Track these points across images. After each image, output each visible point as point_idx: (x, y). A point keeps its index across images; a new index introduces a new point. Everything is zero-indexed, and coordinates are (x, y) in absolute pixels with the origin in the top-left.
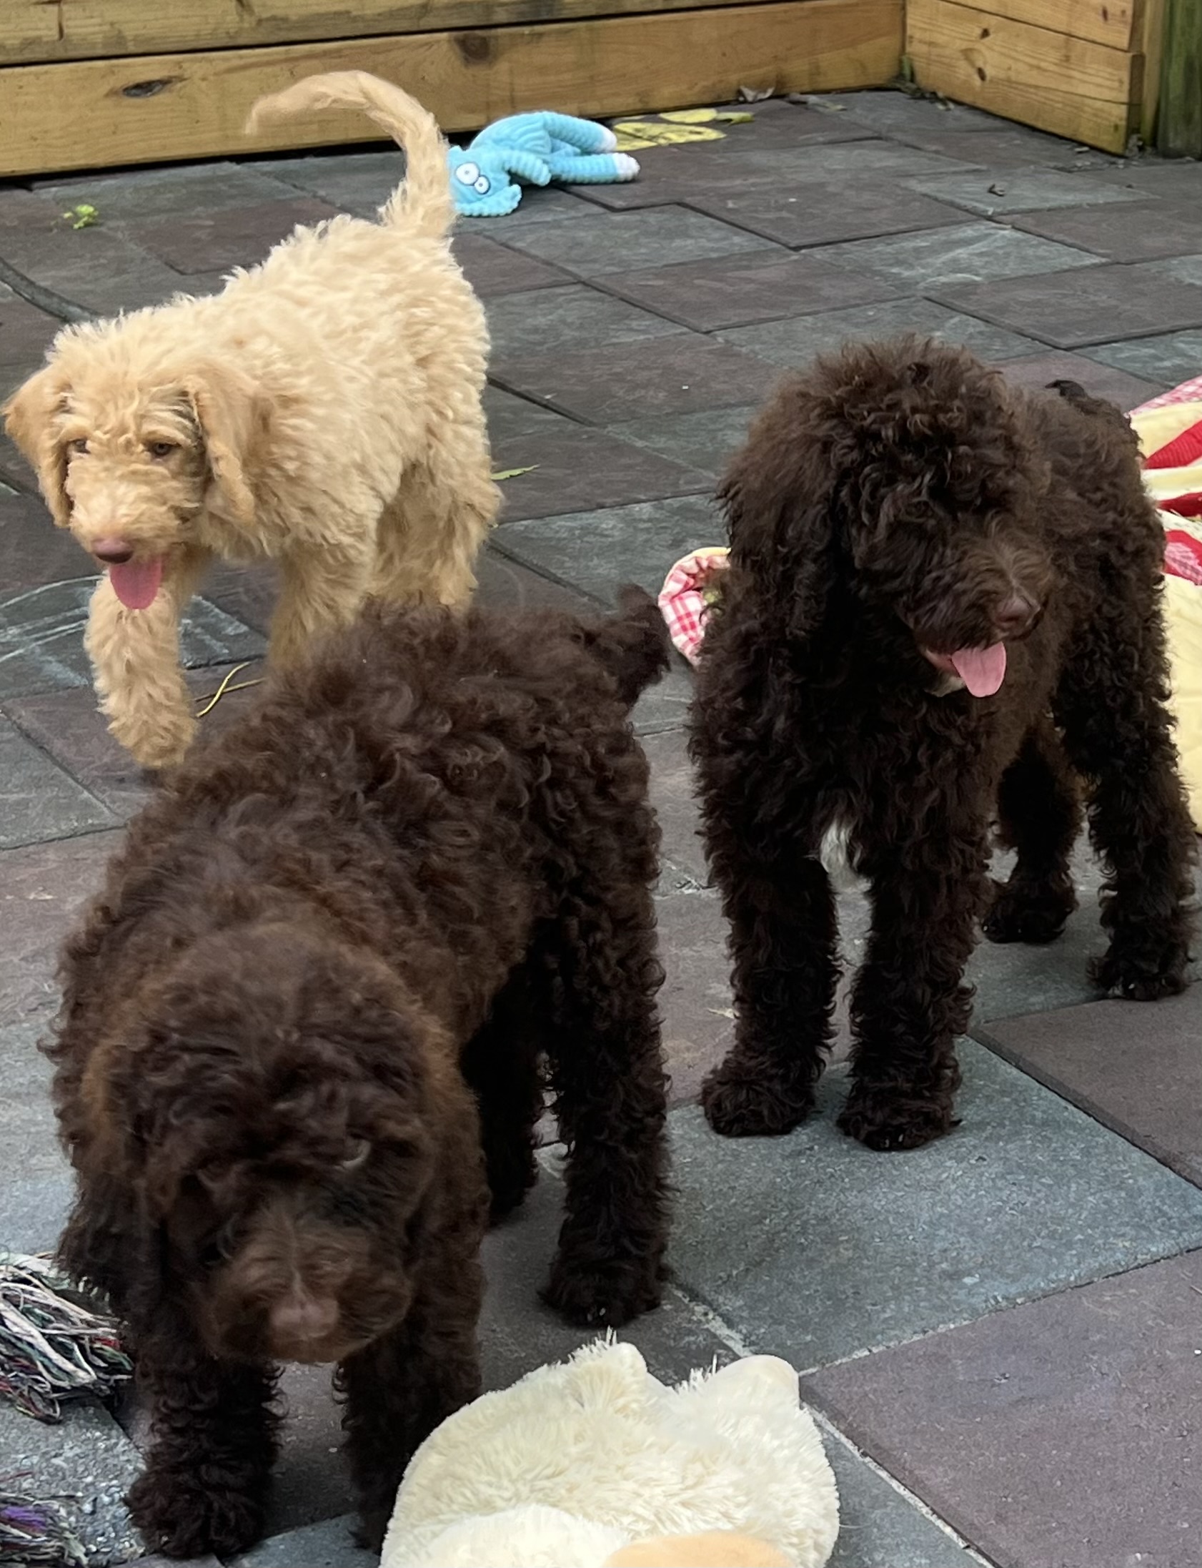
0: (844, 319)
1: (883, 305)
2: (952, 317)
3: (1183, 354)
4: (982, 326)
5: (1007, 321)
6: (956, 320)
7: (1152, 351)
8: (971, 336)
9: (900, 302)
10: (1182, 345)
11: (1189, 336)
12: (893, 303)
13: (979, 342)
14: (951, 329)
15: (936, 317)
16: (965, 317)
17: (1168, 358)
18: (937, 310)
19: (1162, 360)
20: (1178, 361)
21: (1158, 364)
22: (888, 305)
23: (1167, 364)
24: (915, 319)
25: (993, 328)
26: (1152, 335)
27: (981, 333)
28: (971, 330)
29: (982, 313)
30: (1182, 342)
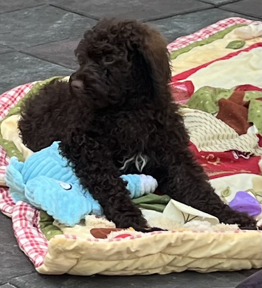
0: (14, 16)
1: (31, 9)
2: (65, 14)
3: (176, 27)
4: (79, 18)
5: (92, 15)
6: (67, 15)
7: (162, 26)
8: (75, 22)
9: (38, 8)
10: (175, 23)
11: (178, 18)
12: (35, 8)
13: (79, 25)
14: (65, 19)
15: (57, 14)
16: (70, 13)
17: (171, 29)
18: (58, 10)
19: (168, 30)
20: (175, 30)
21: (166, 32)
22: (33, 9)
23: (170, 32)
24: (47, 15)
25: (86, 18)
26: (161, 19)
27: (80, 20)
28: (75, 19)
29: (79, 11)
30: (176, 21)
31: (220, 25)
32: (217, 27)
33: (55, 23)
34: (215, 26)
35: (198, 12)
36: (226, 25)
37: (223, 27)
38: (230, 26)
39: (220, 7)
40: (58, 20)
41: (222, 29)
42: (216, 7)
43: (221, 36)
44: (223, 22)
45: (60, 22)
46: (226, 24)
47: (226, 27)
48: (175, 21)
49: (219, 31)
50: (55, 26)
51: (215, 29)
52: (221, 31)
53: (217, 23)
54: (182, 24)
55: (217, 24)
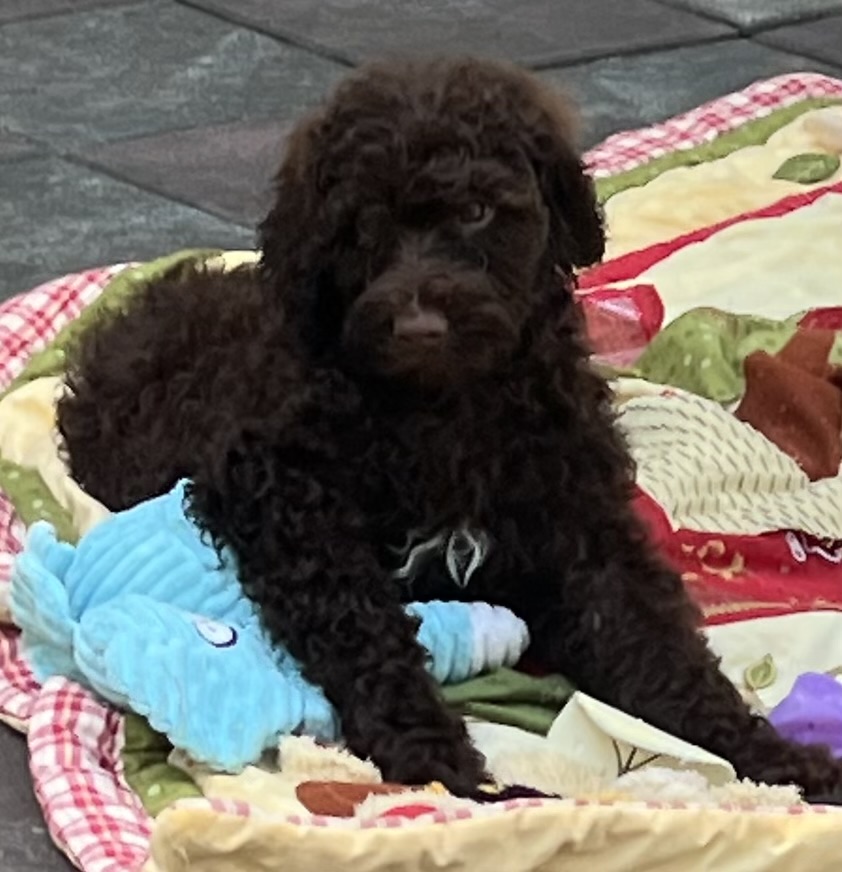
0: (48, 34)
2: (226, 33)
3: (610, 98)
4: (277, 49)
5: (318, 41)
6: (234, 36)
8: (262, 64)
10: (605, 83)
11: (615, 67)
13: (275, 74)
14: (227, 51)
15: (201, 32)
17: (589, 103)
20: (603, 109)
22: (118, 13)
24: (165, 35)
25: (297, 53)
27: (278, 60)
28: (259, 54)
30: (607, 77)
31: (756, 99)
32: (747, 105)
33: (192, 65)
34: (738, 99)
35: (683, 51)
36: (775, 99)
37: (766, 104)
38: (789, 101)
39: (759, 37)
40: (204, 52)
41: (762, 112)
42: (744, 33)
43: (757, 136)
44: (765, 88)
45: (207, 60)
46: (777, 94)
47: (776, 106)
48: (606, 79)
49: (752, 117)
50: (193, 73)
51: (736, 111)
52: (759, 120)
53: (747, 90)
54: (625, 89)
55: (746, 95)
